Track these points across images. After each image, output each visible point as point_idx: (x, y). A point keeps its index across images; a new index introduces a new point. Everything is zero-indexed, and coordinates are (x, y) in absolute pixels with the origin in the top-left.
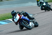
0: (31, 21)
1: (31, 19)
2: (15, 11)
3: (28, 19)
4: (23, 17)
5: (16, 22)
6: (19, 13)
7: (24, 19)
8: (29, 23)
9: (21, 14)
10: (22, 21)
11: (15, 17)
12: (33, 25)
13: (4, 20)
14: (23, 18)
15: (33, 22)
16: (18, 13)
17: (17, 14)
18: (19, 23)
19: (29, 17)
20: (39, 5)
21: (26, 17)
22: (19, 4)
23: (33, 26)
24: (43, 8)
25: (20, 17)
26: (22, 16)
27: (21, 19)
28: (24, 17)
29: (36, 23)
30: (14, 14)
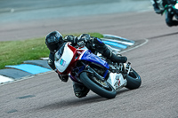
0: (114, 68)
1: (115, 62)
2: (59, 35)
3: (104, 62)
4: (85, 55)
5: (62, 73)
6: (72, 41)
7: (89, 62)
8: (107, 77)
9: (80, 43)
10: (84, 69)
11: (57, 55)
12: (123, 81)
13: (37, 58)
14: (84, 58)
15: (123, 72)
16: (69, 40)
17: (66, 45)
18: (73, 75)
19: (106, 54)
20: (161, 9)
21: (99, 55)
22: (89, 7)
23: (123, 86)
24: (174, 18)
25: (77, 55)
26: (81, 51)
27: (78, 60)
28: (91, 56)
29: (133, 75)
30: (55, 45)
